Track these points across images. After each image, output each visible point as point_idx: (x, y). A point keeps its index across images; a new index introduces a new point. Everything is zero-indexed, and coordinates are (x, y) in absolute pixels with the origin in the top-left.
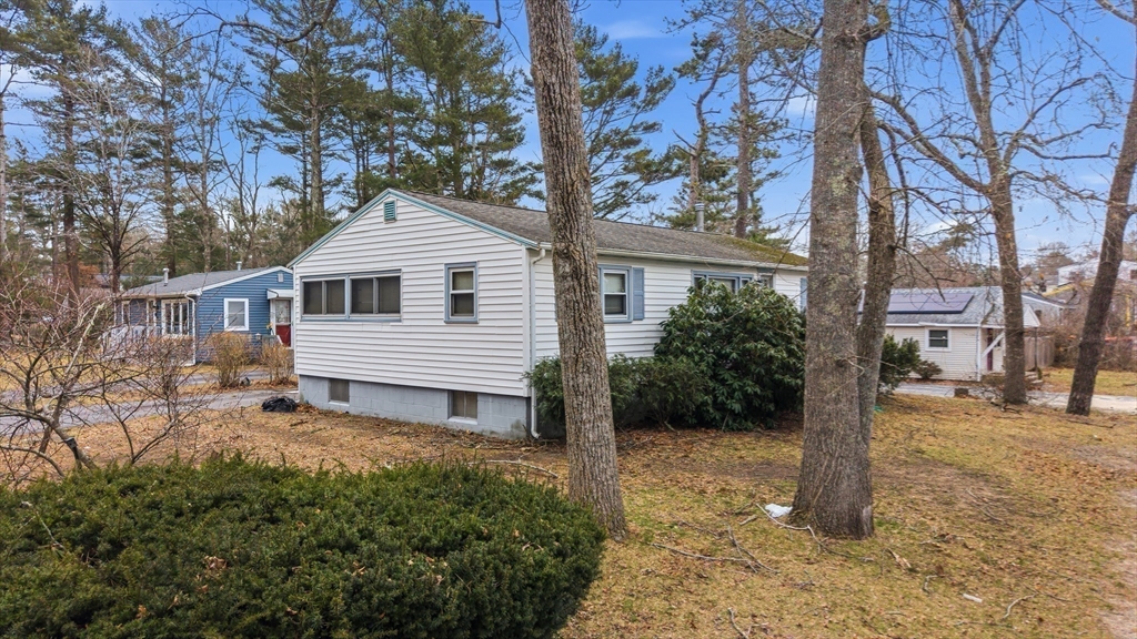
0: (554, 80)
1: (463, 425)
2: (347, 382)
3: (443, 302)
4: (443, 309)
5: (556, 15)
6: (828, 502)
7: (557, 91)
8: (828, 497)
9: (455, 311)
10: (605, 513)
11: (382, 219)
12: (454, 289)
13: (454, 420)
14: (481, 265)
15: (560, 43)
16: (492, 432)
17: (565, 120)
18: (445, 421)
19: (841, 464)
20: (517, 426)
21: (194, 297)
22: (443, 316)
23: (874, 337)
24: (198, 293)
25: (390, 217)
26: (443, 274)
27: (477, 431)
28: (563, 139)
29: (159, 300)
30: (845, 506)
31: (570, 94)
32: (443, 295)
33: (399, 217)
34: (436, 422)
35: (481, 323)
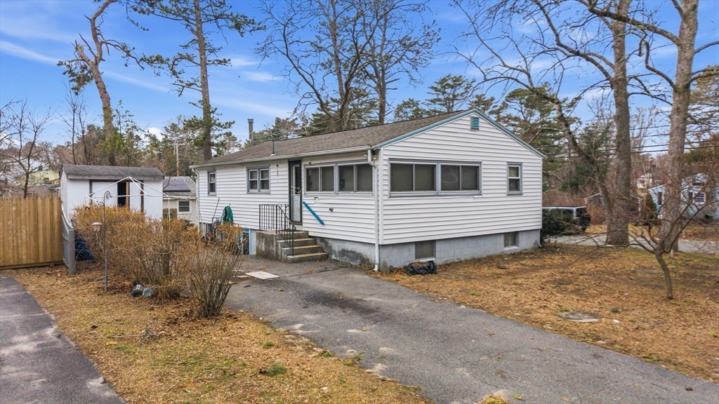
1: (511, 250)
2: (433, 242)
3: (505, 183)
4: (505, 187)
9: (510, 189)
11: (469, 127)
12: (510, 176)
14: (524, 165)
16: (525, 250)
18: (502, 250)
20: (536, 243)
22: (505, 191)
25: (475, 127)
26: (506, 167)
27: (518, 251)
32: (505, 179)
33: (480, 129)
34: (498, 252)
35: (523, 195)
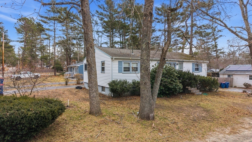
0: (85, 28)
1: (103, 93)
3: (100, 69)
4: (100, 70)
5: (85, 16)
6: (142, 112)
7: (86, 30)
8: (142, 111)
9: (102, 70)
10: (94, 110)
12: (102, 66)
13: (103, 92)
14: (105, 61)
15: (86, 21)
16: (107, 95)
17: (87, 36)
18: (101, 92)
19: (145, 104)
20: (110, 94)
21: (78, 67)
22: (100, 71)
23: (158, 78)
24: (79, 66)
26: (101, 63)
27: (105, 94)
28: (87, 39)
29: (74, 67)
30: (146, 113)
31: (88, 30)
32: (100, 67)
35: (105, 73)
